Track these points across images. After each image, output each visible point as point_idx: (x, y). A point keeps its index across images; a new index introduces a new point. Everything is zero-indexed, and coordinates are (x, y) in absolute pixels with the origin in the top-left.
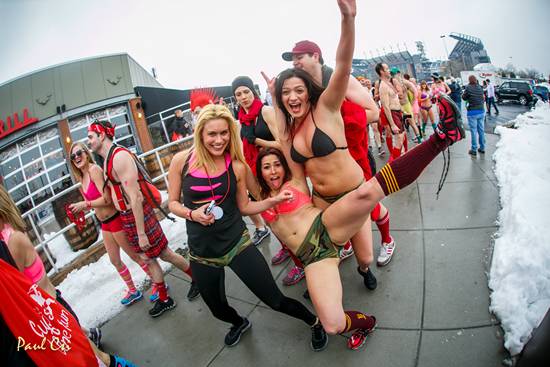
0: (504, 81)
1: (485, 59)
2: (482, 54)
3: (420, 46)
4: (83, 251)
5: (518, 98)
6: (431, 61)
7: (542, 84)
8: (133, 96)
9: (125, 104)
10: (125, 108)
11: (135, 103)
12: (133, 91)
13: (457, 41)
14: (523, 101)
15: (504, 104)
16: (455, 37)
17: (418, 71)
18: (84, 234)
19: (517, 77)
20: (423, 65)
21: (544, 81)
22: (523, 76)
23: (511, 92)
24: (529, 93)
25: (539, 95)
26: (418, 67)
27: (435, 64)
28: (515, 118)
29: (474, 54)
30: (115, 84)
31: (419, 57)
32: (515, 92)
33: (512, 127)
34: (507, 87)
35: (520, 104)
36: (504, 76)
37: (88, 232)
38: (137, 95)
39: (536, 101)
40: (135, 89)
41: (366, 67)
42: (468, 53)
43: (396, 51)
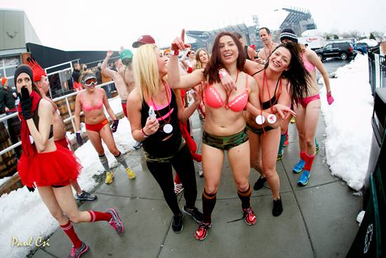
0: (328, 43)
1: (311, 27)
2: (310, 22)
3: (255, 19)
4: (9, 178)
5: (340, 55)
7: (362, 41)
8: (25, 51)
9: (17, 57)
10: (17, 61)
11: (26, 57)
12: (25, 46)
13: (288, 13)
14: (344, 57)
15: (327, 62)
16: (287, 10)
17: (252, 40)
18: (9, 163)
19: (340, 38)
21: (365, 38)
22: (346, 37)
23: (334, 51)
24: (349, 50)
25: (359, 50)
28: (336, 70)
29: (302, 23)
30: (12, 37)
31: (253, 28)
32: (336, 51)
33: (334, 77)
34: (330, 48)
35: (341, 60)
36: (328, 38)
37: (12, 161)
38: (28, 51)
39: (355, 55)
40: (27, 44)
41: (208, 37)
42: (297, 22)
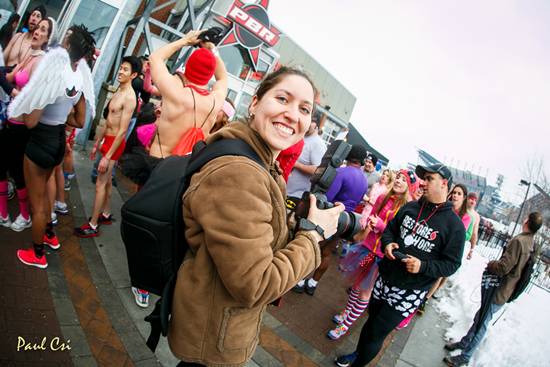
3: (500, 180)
6: (500, 199)
12: (348, 124)
13: (538, 192)
16: (539, 189)
17: (483, 203)
20: (493, 199)
26: (486, 200)
27: (504, 203)
31: (493, 189)
43: (475, 173)
